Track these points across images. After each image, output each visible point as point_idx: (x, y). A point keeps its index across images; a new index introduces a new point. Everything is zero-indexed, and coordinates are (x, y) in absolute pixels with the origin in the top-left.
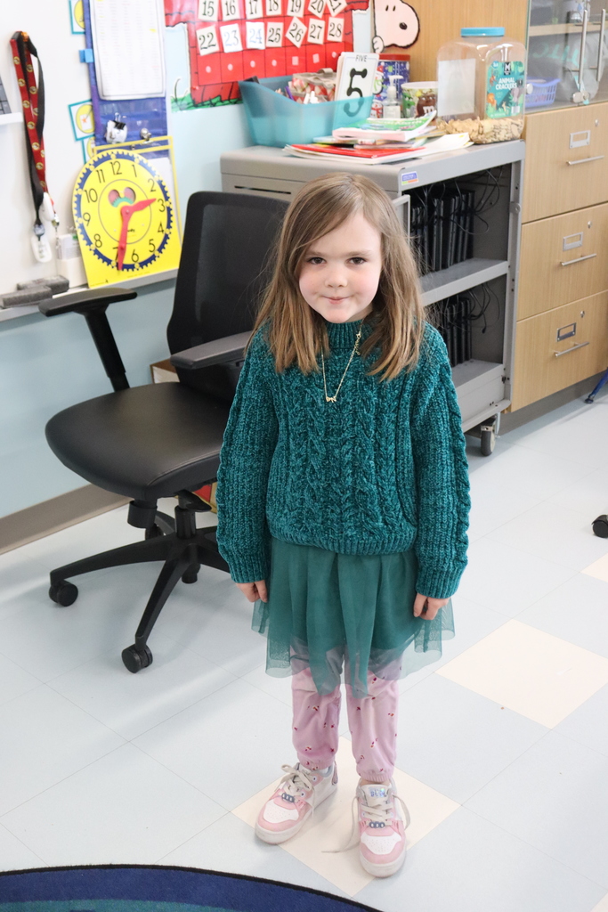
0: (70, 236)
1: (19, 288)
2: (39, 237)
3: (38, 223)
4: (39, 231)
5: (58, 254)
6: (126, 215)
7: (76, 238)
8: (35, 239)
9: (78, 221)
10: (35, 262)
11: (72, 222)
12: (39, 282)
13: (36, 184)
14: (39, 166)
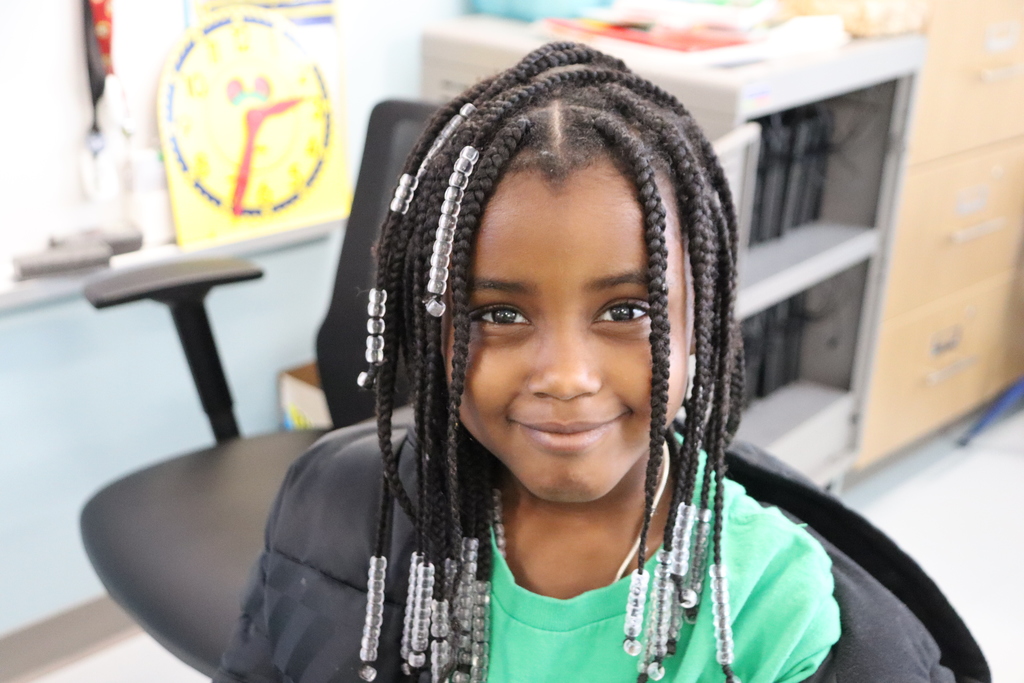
0: (151, 155)
1: (53, 244)
2: (95, 154)
3: (95, 129)
4: (96, 143)
5: (128, 185)
6: (254, 121)
7: (162, 159)
8: (86, 156)
9: (167, 130)
10: (84, 196)
11: (154, 130)
12: (89, 234)
13: (95, 60)
14: (101, 29)
